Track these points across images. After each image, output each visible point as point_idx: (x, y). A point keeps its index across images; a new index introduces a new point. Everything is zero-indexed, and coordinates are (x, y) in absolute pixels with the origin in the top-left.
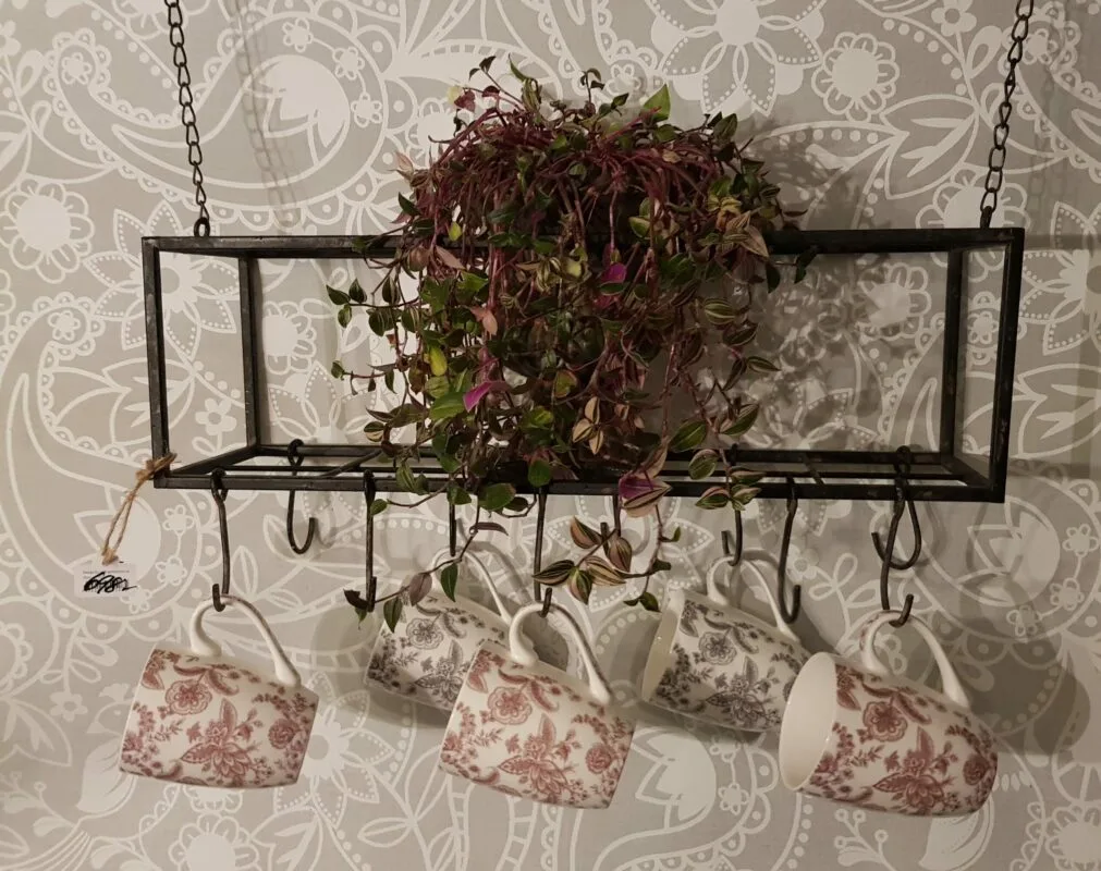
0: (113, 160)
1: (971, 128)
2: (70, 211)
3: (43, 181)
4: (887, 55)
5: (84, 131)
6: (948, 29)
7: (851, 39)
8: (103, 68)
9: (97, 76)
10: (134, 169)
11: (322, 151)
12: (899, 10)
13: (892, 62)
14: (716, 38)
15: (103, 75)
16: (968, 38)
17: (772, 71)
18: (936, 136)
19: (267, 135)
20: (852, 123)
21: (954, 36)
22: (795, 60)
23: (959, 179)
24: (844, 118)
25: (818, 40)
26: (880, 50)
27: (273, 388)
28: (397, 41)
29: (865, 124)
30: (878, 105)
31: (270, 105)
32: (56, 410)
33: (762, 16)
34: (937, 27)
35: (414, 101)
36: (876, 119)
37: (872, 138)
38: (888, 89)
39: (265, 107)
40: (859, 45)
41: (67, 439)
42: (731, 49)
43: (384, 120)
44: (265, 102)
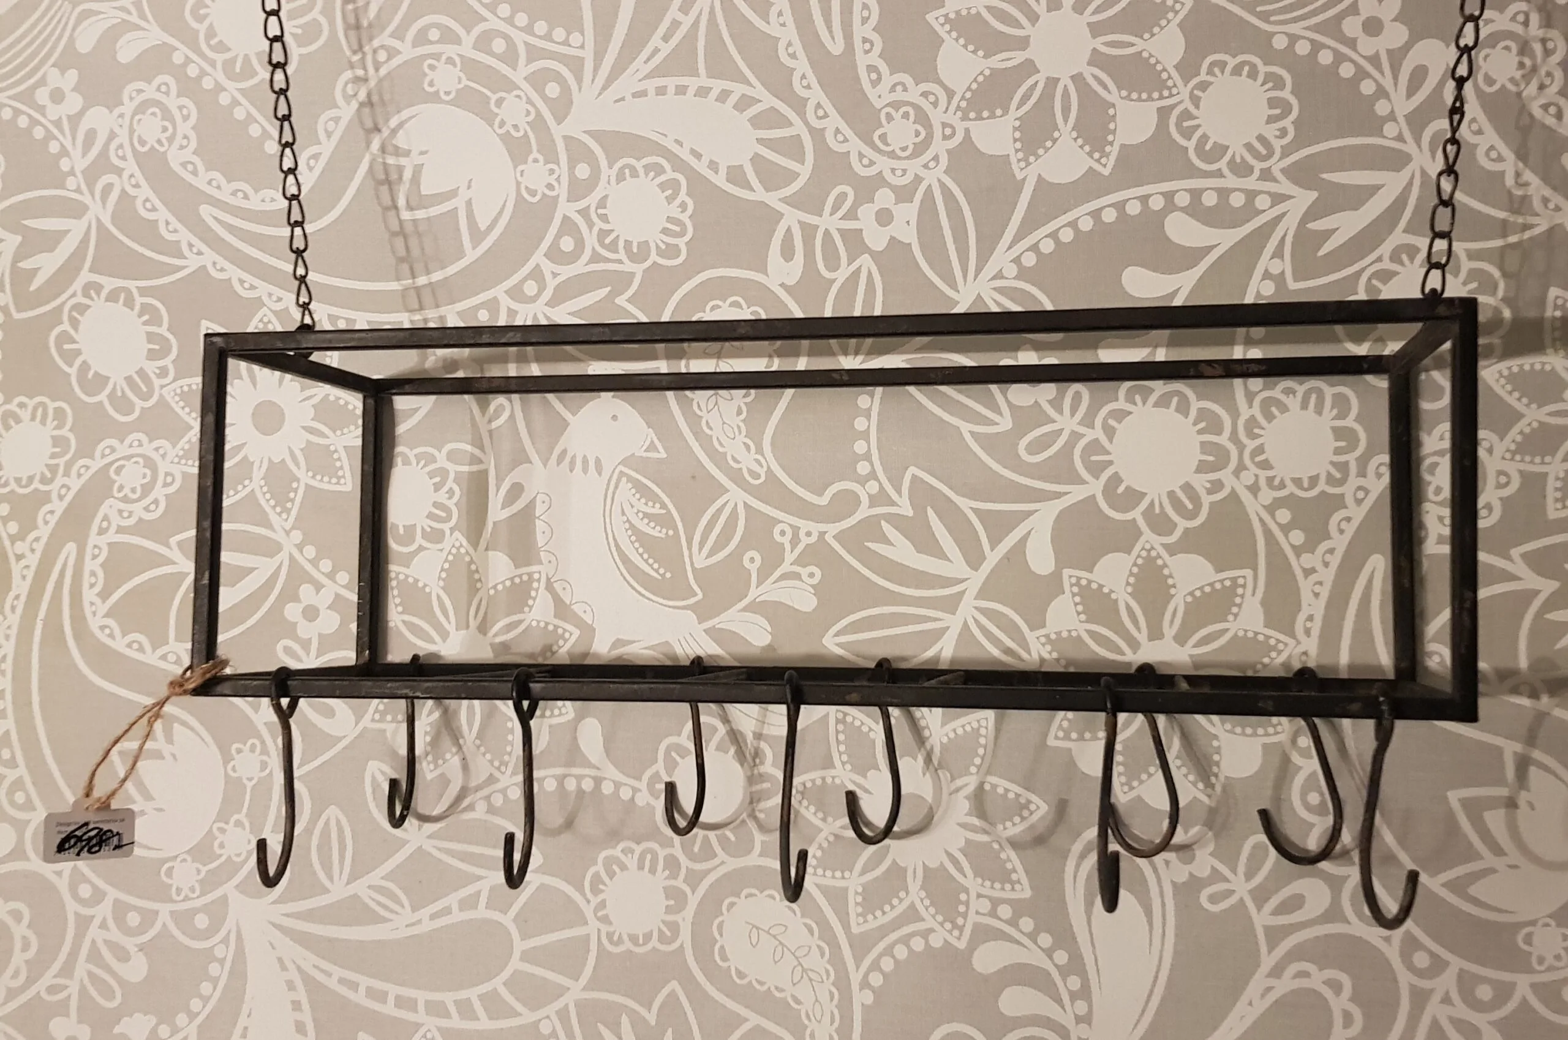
0: (200, 253)
1: (1410, 184)
2: (145, 323)
3: (110, 283)
4: (1279, 84)
5: (163, 214)
6: (1368, 45)
7: (1225, 64)
8: (185, 128)
9: (179, 140)
10: (227, 265)
11: (477, 236)
12: (1295, 20)
13: (1286, 94)
14: (1029, 68)
15: (185, 137)
16: (1397, 57)
17: (1111, 112)
18: (1360, 196)
19: (406, 215)
20: (1231, 181)
21: (1377, 55)
22: (1144, 96)
23: (1395, 257)
24: (1219, 174)
25: (1176, 67)
26: (1268, 77)
27: (395, 569)
28: (579, 80)
29: (1251, 183)
30: (1270, 154)
31: (407, 175)
32: (104, 595)
33: (1094, 36)
34: (1352, 43)
35: (603, 163)
36: (1266, 175)
37: (1262, 202)
38: (1284, 132)
39: (400, 178)
40: (1237, 71)
41: (111, 636)
42: (1052, 82)
43: (562, 191)
44: (400, 169)
